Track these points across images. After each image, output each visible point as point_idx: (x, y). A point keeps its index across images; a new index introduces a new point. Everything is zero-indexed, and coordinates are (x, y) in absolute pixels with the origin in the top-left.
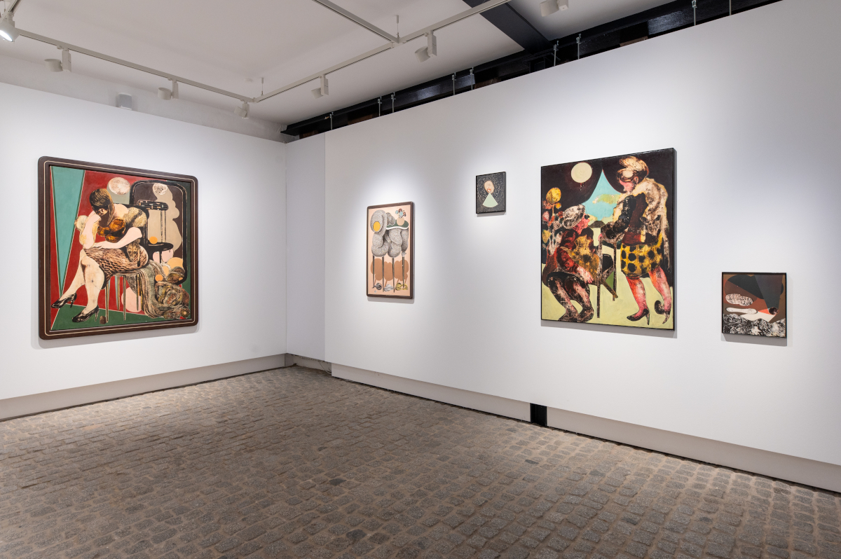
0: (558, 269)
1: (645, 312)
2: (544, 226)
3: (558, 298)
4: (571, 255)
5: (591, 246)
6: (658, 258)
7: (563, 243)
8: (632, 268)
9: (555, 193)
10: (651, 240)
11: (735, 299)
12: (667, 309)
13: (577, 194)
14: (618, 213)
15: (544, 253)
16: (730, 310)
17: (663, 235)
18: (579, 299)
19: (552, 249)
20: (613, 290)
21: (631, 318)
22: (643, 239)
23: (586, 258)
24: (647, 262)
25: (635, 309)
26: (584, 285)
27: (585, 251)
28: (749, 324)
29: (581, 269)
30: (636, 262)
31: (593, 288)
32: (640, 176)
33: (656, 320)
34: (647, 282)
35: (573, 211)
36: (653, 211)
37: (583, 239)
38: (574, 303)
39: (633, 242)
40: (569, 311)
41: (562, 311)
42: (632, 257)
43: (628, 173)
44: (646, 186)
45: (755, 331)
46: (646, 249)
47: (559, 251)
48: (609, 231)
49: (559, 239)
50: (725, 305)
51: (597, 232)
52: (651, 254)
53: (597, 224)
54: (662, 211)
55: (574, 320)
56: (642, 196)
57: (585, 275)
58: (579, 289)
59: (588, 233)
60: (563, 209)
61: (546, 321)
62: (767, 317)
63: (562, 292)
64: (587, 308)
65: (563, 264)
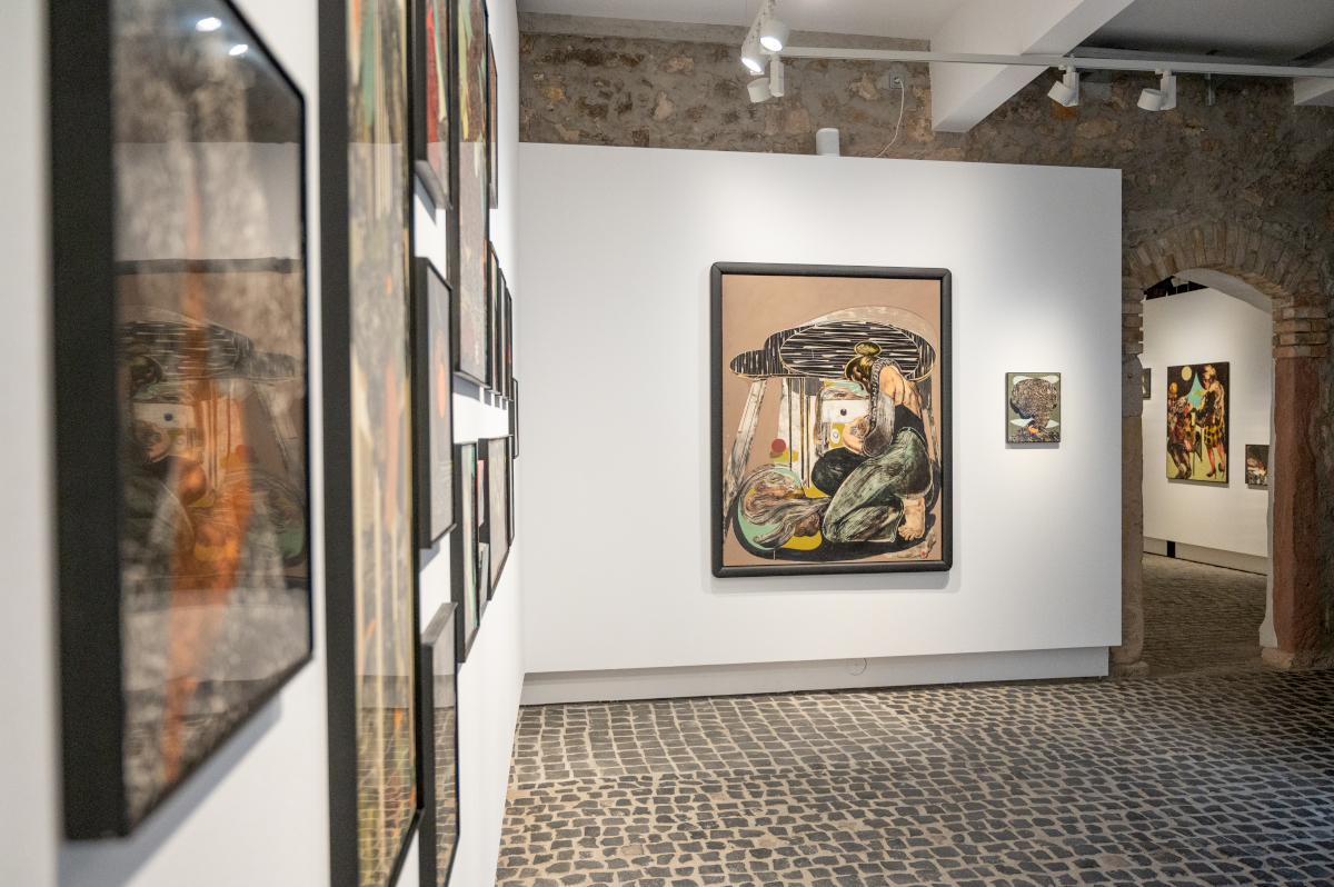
0: (1175, 441)
1: (1214, 471)
2: (1169, 411)
3: (1175, 461)
4: (1182, 431)
5: (1191, 426)
6: (1220, 435)
7: (1177, 424)
8: (1209, 440)
9: (1174, 386)
10: (1218, 422)
11: (1252, 462)
12: (1225, 469)
13: (1184, 388)
14: (1203, 403)
15: (1169, 428)
16: (1250, 468)
17: (1222, 420)
18: (1185, 462)
19: (1173, 426)
20: (1200, 456)
21: (1209, 475)
22: (1214, 421)
23: (1189, 434)
24: (1215, 437)
25: (1209, 470)
26: (1187, 453)
27: (1188, 429)
28: (1256, 477)
29: (1186, 441)
30: (1210, 437)
31: (1191, 454)
32: (1213, 377)
33: (1220, 476)
34: (1215, 450)
35: (1183, 400)
36: (1218, 403)
37: (1187, 420)
38: (1183, 466)
39: (1209, 424)
40: (1181, 472)
41: (1176, 471)
42: (1209, 434)
43: (1207, 377)
44: (1215, 386)
45: (1258, 481)
46: (1215, 428)
47: (1176, 428)
48: (1200, 415)
49: (1175, 419)
50: (1247, 465)
51: (1193, 415)
52: (1217, 431)
53: (1194, 410)
54: (1222, 404)
55: (1182, 478)
56: (1214, 392)
57: (1188, 446)
58: (1185, 455)
59: (1189, 416)
60: (1179, 397)
61: (1171, 480)
62: (1263, 472)
63: (1177, 458)
64: (1189, 469)
65: (1177, 437)
